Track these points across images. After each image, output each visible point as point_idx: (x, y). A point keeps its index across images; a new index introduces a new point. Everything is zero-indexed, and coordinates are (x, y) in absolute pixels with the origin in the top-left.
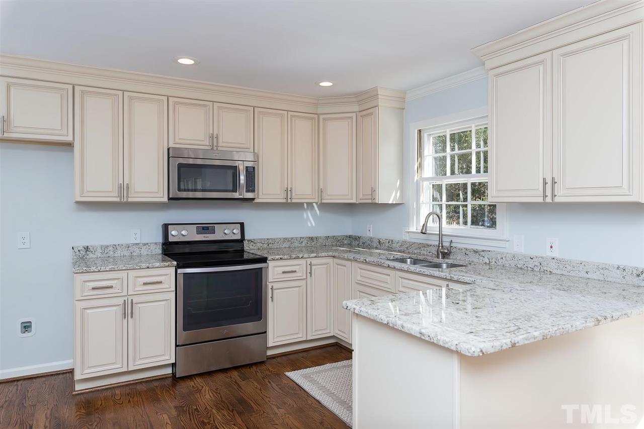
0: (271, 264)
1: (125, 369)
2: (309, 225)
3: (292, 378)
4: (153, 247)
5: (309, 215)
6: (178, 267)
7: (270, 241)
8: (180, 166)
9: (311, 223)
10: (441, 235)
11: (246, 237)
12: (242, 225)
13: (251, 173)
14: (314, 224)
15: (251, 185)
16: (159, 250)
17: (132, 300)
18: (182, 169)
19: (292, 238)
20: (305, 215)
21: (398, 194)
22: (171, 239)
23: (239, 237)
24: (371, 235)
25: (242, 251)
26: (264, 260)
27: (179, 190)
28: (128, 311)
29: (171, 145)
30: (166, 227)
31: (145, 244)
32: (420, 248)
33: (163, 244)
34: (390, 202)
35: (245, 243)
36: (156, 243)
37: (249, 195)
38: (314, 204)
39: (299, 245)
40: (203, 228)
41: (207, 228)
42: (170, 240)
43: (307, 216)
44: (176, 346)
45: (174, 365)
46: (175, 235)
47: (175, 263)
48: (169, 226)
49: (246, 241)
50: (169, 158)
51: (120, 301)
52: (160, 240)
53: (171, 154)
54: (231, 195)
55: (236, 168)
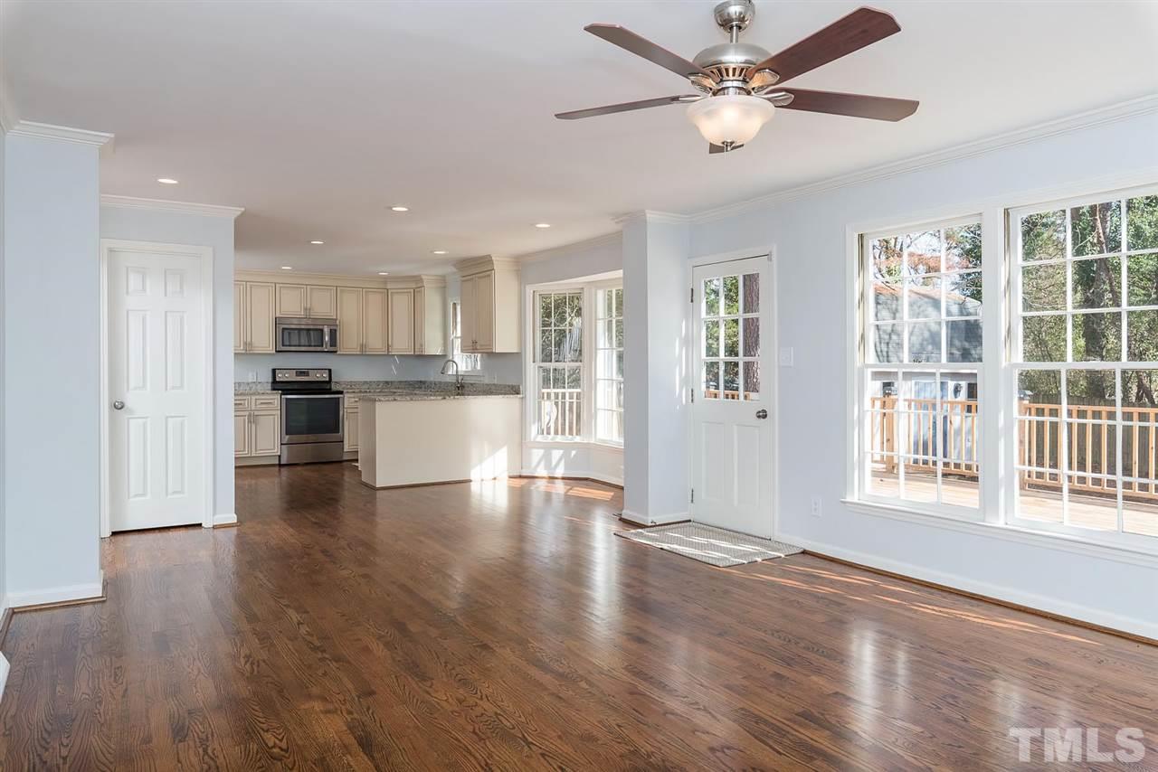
0: (346, 396)
1: (250, 455)
2: (392, 373)
4: (265, 385)
6: (281, 395)
7: (351, 382)
8: (284, 329)
10: (457, 375)
11: (333, 379)
12: (330, 370)
13: (333, 333)
14: (395, 373)
15: (333, 342)
16: (269, 386)
17: (254, 413)
18: (285, 331)
20: (389, 365)
21: (442, 348)
22: (278, 379)
23: (328, 379)
25: (330, 389)
26: (341, 393)
27: (283, 345)
28: (252, 419)
29: (277, 315)
30: (274, 371)
31: (260, 383)
32: (449, 385)
33: (273, 382)
34: (438, 354)
35: (333, 383)
36: (268, 382)
37: (332, 349)
38: (392, 356)
40: (301, 372)
41: (304, 372)
43: (391, 365)
44: (281, 444)
45: (280, 456)
46: (280, 377)
47: (279, 392)
48: (276, 371)
50: (276, 324)
51: (247, 413)
52: (270, 380)
53: (277, 321)
54: (319, 349)
55: (322, 330)
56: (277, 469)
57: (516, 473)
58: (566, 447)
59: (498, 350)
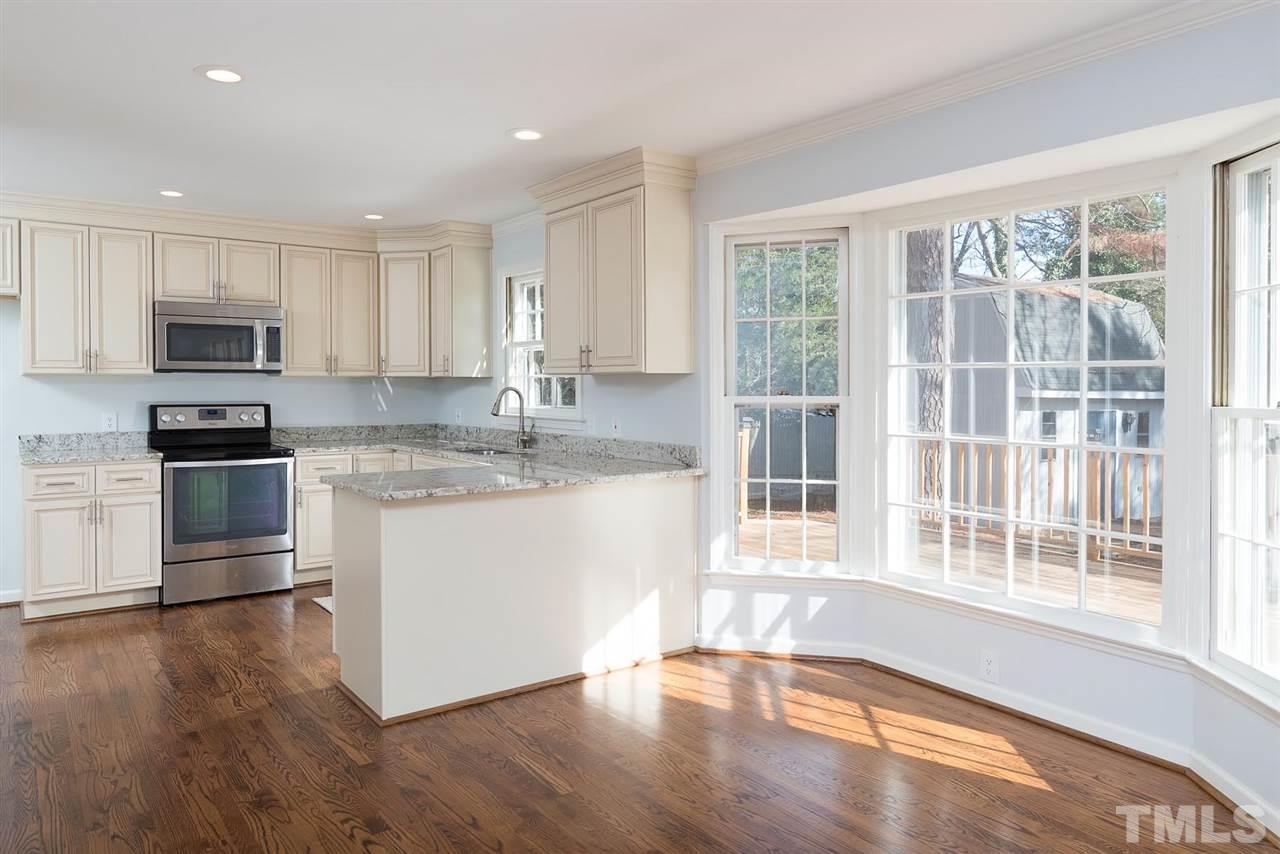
0: (299, 459)
1: (93, 591)
2: (380, 410)
3: (323, 605)
4: (135, 437)
5: (380, 396)
6: (164, 460)
7: (312, 431)
8: (170, 326)
9: (382, 407)
10: (521, 417)
11: (274, 424)
12: (267, 408)
13: (273, 334)
14: (385, 409)
15: (273, 353)
16: (142, 442)
17: (101, 502)
18: (173, 330)
19: (345, 428)
20: (374, 396)
21: (485, 364)
22: (161, 426)
23: (262, 424)
24: (459, 422)
25: (269, 444)
26: (290, 453)
27: (169, 358)
28: (96, 514)
29: (158, 298)
30: (153, 410)
31: (123, 434)
32: (506, 437)
33: (150, 433)
34: (474, 376)
35: (273, 434)
36: (139, 433)
37: (272, 366)
38: (386, 379)
39: (357, 437)
40: (209, 412)
41: (215, 412)
42: (159, 428)
43: (377, 396)
44: (164, 563)
45: (160, 588)
46: (165, 421)
47: (161, 455)
48: (158, 409)
49: (275, 431)
50: (154, 316)
51: (85, 502)
52: (146, 428)
53: (158, 310)
54: (246, 366)
55: (251, 329)
56: (155, 615)
57: (684, 644)
58: (799, 589)
59: (652, 368)
